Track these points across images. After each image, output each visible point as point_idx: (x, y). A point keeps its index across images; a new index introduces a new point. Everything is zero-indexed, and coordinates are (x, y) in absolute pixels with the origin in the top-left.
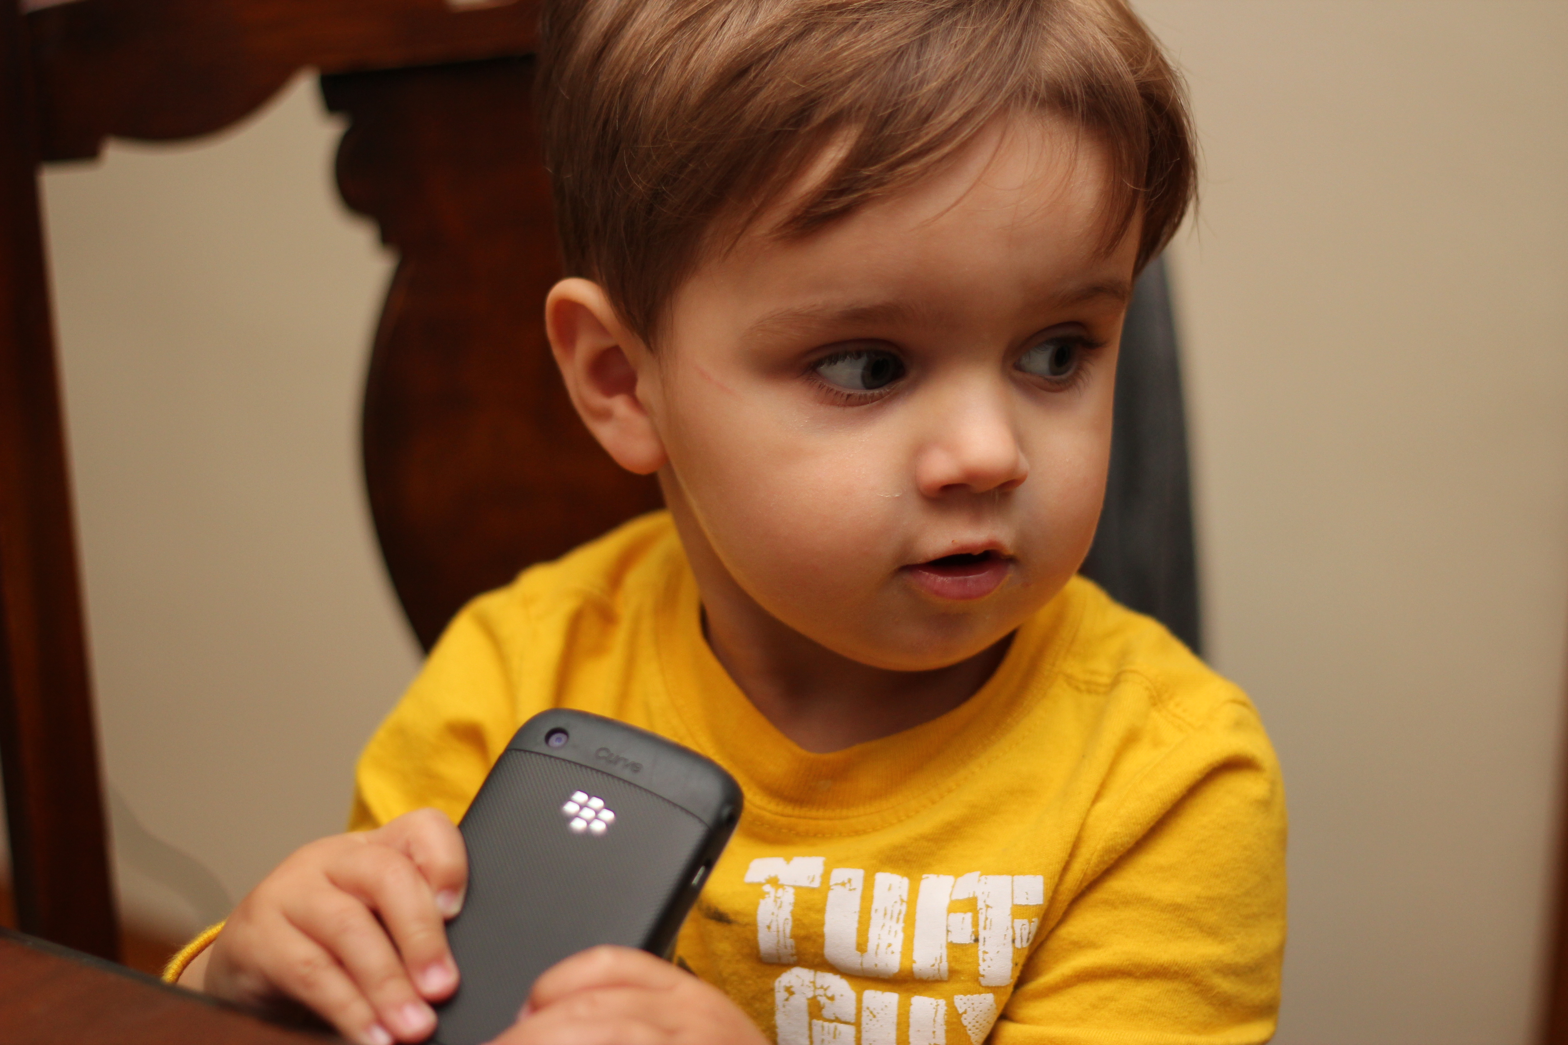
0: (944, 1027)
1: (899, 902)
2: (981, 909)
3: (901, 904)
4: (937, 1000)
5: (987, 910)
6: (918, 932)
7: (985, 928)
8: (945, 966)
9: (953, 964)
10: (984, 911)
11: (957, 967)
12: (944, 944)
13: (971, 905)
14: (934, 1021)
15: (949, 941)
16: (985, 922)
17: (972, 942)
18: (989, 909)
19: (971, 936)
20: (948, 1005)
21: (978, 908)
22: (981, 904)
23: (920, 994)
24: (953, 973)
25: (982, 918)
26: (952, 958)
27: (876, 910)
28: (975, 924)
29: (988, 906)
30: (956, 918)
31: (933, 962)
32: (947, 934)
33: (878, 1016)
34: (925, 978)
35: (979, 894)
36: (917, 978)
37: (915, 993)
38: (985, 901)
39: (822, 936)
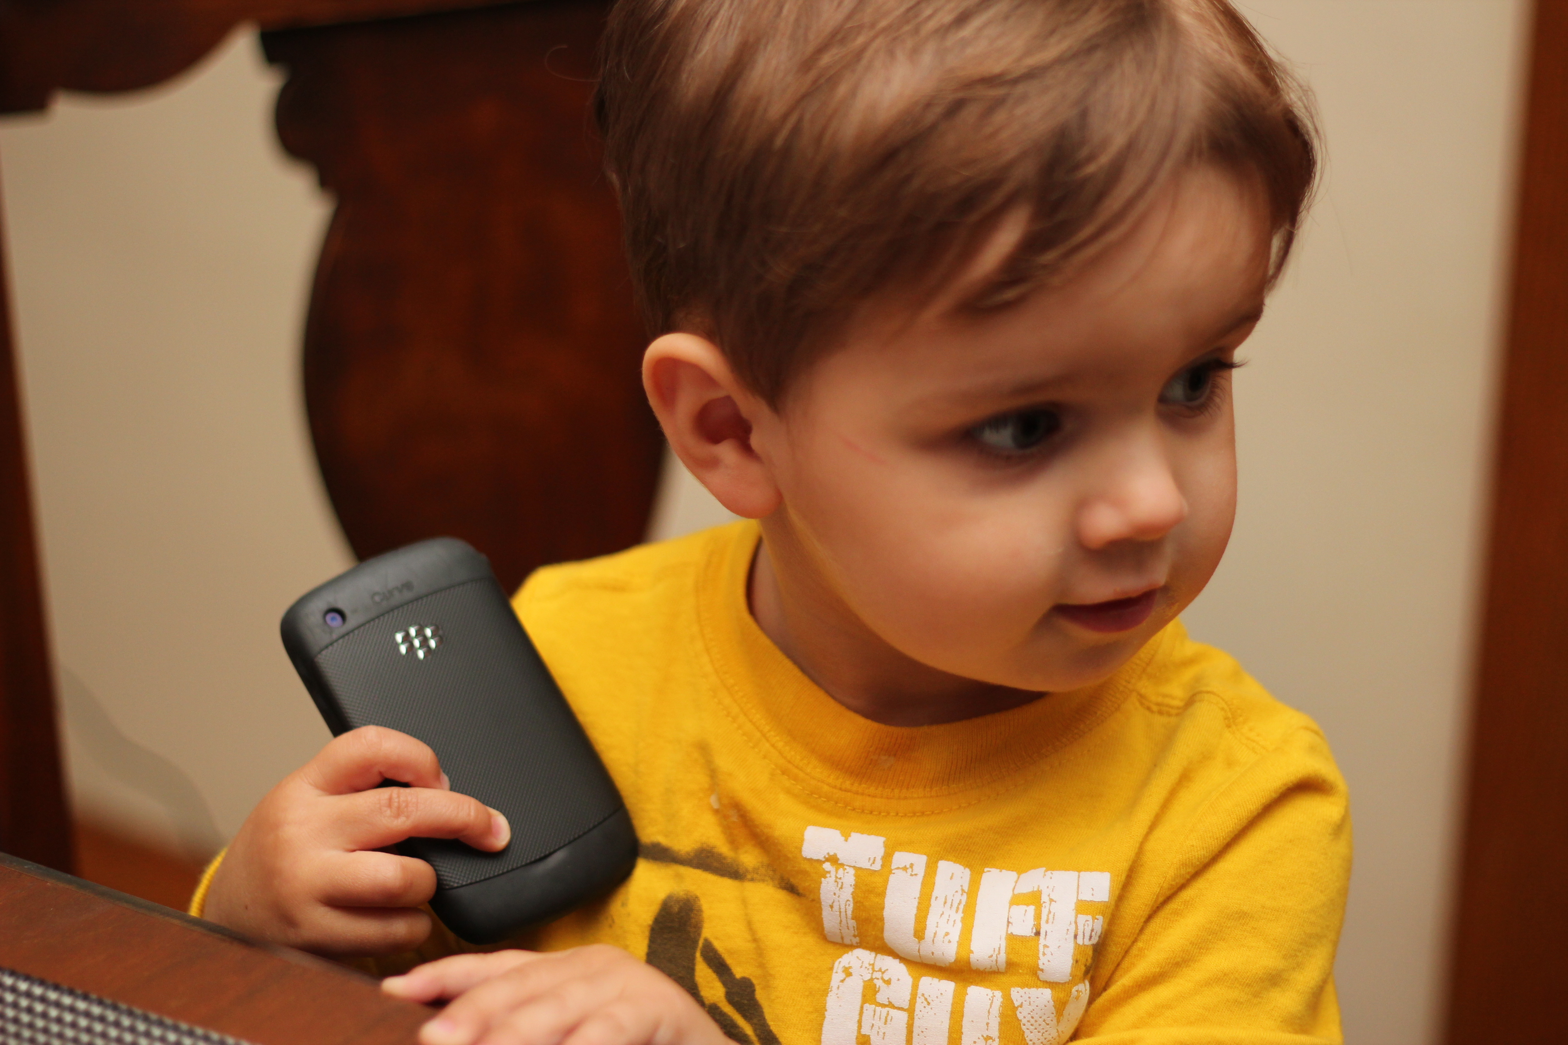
0: (999, 1019)
1: (960, 892)
2: (1044, 902)
3: (962, 895)
4: (993, 991)
5: (1050, 904)
6: (977, 922)
7: (1047, 922)
8: (1003, 958)
9: (1011, 956)
10: (1047, 905)
11: (1015, 959)
12: (1004, 935)
13: (1034, 898)
14: (989, 1012)
15: (1009, 932)
16: (1048, 916)
17: (1033, 935)
18: (1053, 903)
19: (1032, 929)
20: (1003, 997)
21: (1042, 902)
22: (1045, 898)
23: (977, 984)
24: (1011, 966)
25: (1045, 912)
26: (1010, 949)
27: (937, 898)
28: (1038, 916)
29: (1051, 900)
30: (1018, 911)
31: (991, 953)
32: (1008, 926)
33: (932, 1003)
34: (982, 969)
35: (1043, 888)
36: (974, 968)
37: (972, 983)
38: (1049, 896)
39: (882, 919)
